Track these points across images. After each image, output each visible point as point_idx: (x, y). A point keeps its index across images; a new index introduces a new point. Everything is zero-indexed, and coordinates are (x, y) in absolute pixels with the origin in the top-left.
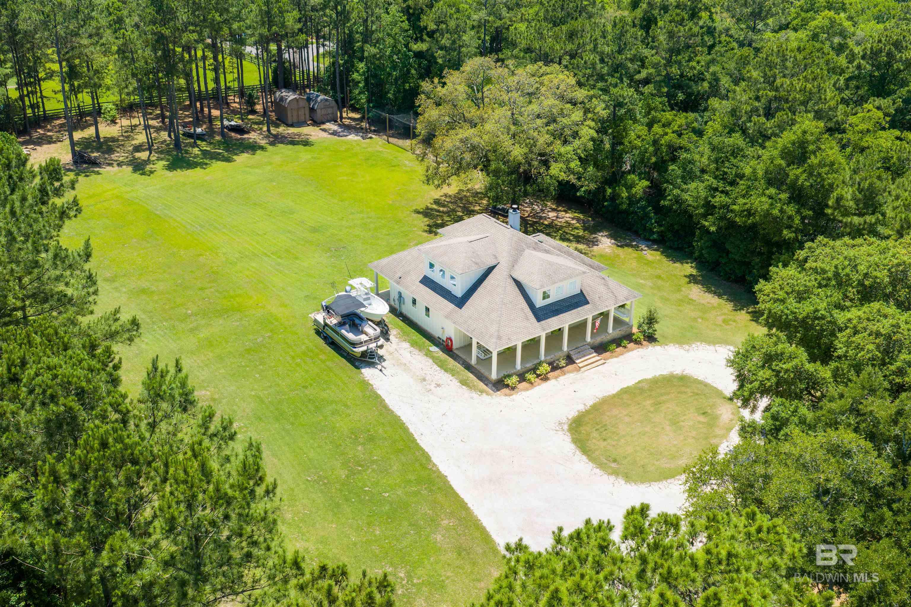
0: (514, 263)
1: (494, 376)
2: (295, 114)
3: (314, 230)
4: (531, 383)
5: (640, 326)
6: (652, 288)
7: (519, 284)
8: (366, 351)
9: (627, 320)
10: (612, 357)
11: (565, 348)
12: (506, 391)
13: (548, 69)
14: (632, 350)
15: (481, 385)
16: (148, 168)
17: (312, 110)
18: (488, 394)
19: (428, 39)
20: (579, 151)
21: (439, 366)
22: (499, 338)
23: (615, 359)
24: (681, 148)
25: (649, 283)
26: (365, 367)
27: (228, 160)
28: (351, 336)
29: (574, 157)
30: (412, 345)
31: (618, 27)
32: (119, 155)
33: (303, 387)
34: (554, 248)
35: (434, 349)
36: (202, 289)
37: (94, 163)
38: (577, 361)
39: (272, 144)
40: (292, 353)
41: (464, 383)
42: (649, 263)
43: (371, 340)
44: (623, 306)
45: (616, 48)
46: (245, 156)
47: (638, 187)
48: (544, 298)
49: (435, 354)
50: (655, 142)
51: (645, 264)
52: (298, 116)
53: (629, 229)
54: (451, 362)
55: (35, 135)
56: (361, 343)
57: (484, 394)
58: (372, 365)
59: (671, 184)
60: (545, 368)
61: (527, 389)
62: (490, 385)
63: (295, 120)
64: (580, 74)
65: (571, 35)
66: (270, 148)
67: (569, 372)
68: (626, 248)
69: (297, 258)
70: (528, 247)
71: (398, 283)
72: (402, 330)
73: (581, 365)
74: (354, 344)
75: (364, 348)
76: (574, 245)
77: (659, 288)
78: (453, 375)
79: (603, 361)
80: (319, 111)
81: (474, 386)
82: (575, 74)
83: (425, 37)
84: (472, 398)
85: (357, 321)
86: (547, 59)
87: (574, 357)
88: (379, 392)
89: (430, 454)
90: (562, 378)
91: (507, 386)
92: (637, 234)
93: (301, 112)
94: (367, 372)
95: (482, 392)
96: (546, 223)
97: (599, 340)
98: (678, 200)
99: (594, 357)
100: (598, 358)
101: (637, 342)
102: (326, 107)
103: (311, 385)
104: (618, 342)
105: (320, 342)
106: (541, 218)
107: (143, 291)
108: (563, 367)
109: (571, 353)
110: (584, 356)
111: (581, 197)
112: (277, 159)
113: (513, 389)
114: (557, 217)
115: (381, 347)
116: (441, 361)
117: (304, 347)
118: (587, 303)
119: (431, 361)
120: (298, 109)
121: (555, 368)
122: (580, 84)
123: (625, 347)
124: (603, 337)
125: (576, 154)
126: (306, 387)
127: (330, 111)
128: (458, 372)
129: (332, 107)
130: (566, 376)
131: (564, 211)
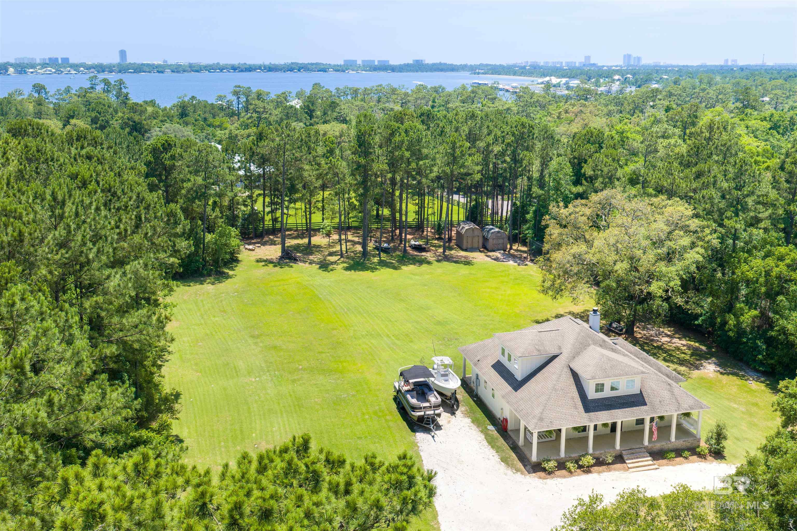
0: (576, 354)
1: (534, 458)
2: (470, 240)
3: (439, 323)
4: (570, 472)
5: (707, 440)
6: (743, 413)
7: (575, 376)
8: (423, 416)
9: (695, 432)
10: (667, 465)
11: (618, 447)
12: (542, 474)
13: (670, 202)
14: (693, 462)
15: (520, 465)
16: (331, 267)
17: (485, 239)
18: (522, 473)
19: (586, 183)
20: (681, 273)
21: (488, 442)
22: (541, 419)
23: (671, 467)
24: (791, 281)
25: (743, 408)
26: (421, 432)
27: (395, 268)
28: (414, 401)
29: (676, 277)
30: (473, 422)
31: (737, 166)
32: (316, 257)
33: (358, 438)
34: (631, 353)
35: (491, 427)
36: (320, 353)
37: (295, 260)
38: (627, 462)
39: (438, 261)
40: (364, 411)
41: (504, 460)
42: (751, 391)
43: (430, 407)
44: (687, 415)
45: (733, 185)
46: (412, 267)
47: (747, 316)
48: (597, 391)
49: (490, 432)
50: (768, 273)
51: (746, 392)
52: (472, 242)
53: (741, 360)
54: (501, 441)
55: (266, 239)
56: (421, 408)
57: (519, 473)
58: (427, 430)
59: (779, 314)
60: (588, 460)
61: (564, 477)
62: (529, 467)
63: (469, 246)
64: (701, 208)
65: (699, 175)
66: (435, 263)
67: (615, 470)
68: (731, 376)
69: (412, 342)
70: (595, 344)
71: (475, 365)
72: (471, 408)
73: (630, 466)
74: (414, 408)
75: (422, 413)
76: (676, 366)
77: (751, 415)
78: (497, 452)
79: (656, 466)
80: (491, 241)
81: (512, 464)
82: (695, 209)
83: (584, 182)
84: (506, 474)
85: (426, 390)
86: (671, 194)
87: (625, 457)
88: (422, 454)
89: (439, 513)
90: (605, 474)
91: (544, 470)
92: (748, 364)
93: (476, 240)
94: (420, 436)
95: (517, 470)
96: (655, 345)
97: (658, 446)
98: (783, 331)
99: (648, 460)
100: (651, 462)
101: (701, 456)
102: (498, 238)
103: (366, 437)
104: (679, 452)
105: (394, 406)
106: (653, 340)
107: (275, 347)
108: (609, 464)
109: (624, 452)
110: (637, 458)
111: (698, 325)
112: (439, 271)
113: (550, 473)
114: (669, 342)
115: (439, 415)
116: (492, 438)
117: (377, 408)
118: (645, 404)
119: (483, 437)
120: (473, 237)
121: (600, 462)
122: (697, 216)
123: (686, 458)
124: (663, 443)
125: (678, 275)
126: (360, 438)
127: (501, 241)
128: (503, 450)
129: (503, 239)
130: (611, 473)
131: (679, 338)
